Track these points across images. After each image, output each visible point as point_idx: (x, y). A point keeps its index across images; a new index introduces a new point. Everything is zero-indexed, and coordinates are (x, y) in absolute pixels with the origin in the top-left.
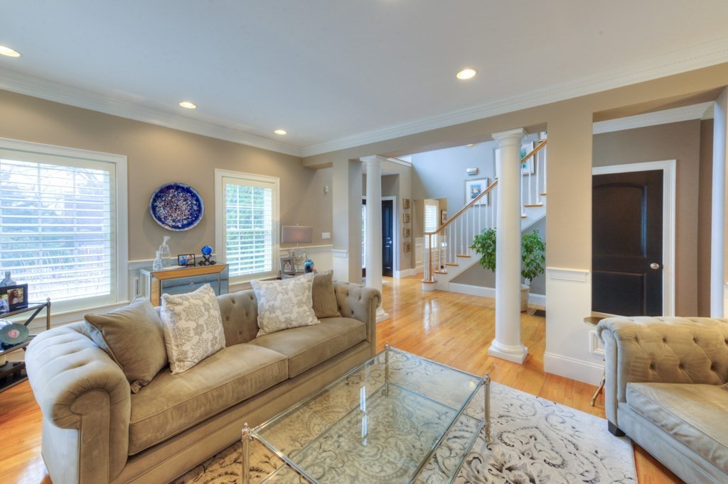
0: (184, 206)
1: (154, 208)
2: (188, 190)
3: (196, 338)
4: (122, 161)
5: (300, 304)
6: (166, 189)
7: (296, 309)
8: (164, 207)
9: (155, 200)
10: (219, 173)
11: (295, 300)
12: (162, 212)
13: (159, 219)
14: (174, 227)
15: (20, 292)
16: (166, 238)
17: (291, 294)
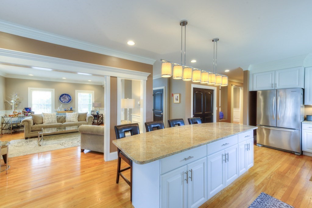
0: (67, 98)
1: (60, 99)
2: (68, 95)
3: (47, 120)
4: (54, 90)
5: (73, 117)
6: (63, 95)
7: (72, 118)
8: (63, 99)
9: (60, 97)
10: (76, 91)
11: (72, 117)
12: (62, 100)
13: (61, 101)
14: (64, 103)
15: (33, 113)
16: (61, 105)
17: (72, 115)
